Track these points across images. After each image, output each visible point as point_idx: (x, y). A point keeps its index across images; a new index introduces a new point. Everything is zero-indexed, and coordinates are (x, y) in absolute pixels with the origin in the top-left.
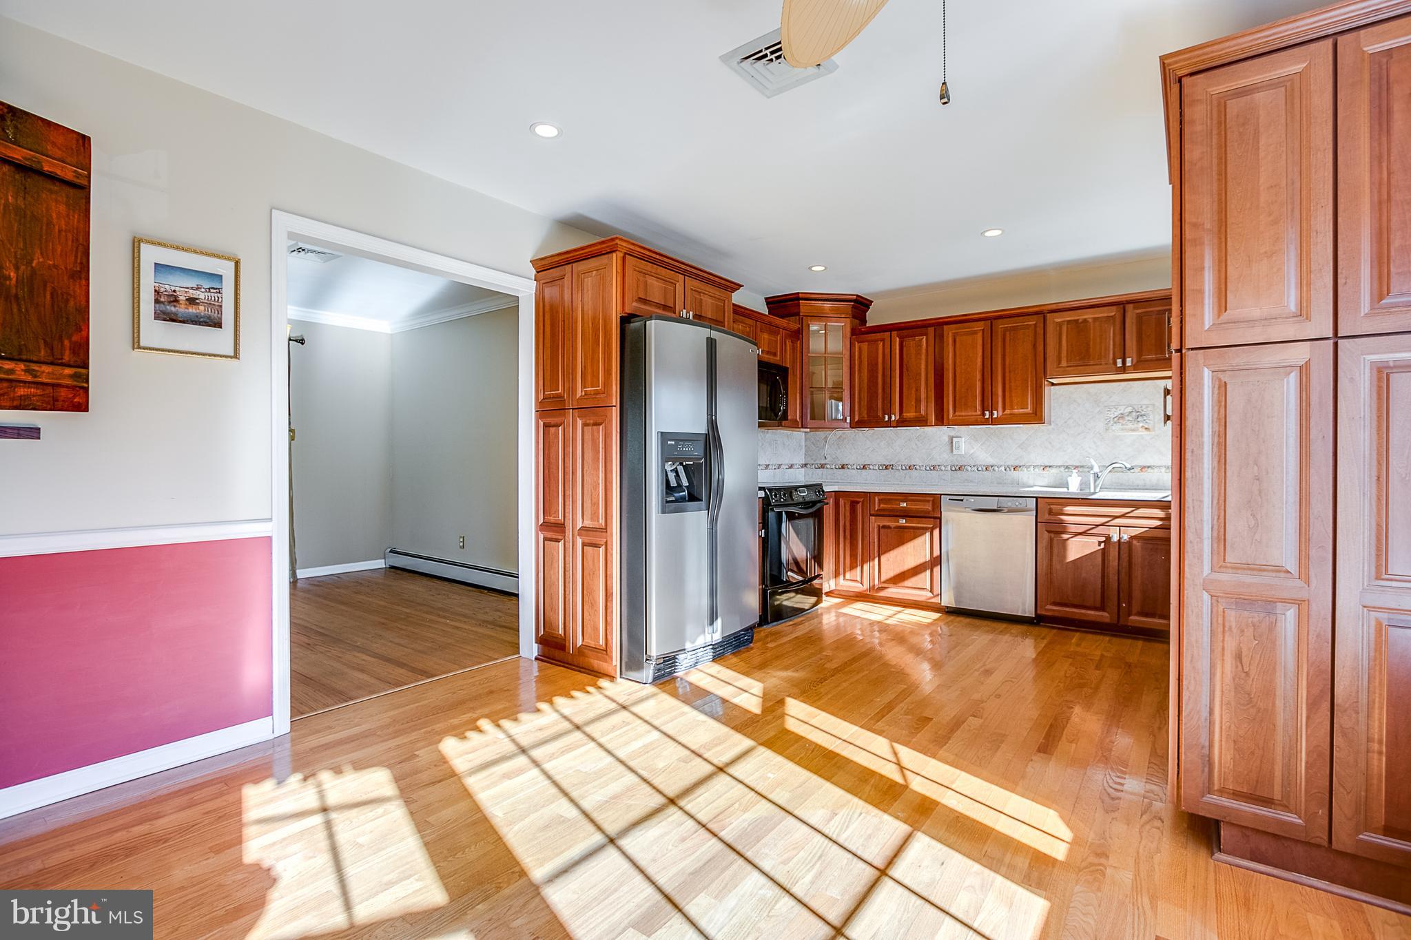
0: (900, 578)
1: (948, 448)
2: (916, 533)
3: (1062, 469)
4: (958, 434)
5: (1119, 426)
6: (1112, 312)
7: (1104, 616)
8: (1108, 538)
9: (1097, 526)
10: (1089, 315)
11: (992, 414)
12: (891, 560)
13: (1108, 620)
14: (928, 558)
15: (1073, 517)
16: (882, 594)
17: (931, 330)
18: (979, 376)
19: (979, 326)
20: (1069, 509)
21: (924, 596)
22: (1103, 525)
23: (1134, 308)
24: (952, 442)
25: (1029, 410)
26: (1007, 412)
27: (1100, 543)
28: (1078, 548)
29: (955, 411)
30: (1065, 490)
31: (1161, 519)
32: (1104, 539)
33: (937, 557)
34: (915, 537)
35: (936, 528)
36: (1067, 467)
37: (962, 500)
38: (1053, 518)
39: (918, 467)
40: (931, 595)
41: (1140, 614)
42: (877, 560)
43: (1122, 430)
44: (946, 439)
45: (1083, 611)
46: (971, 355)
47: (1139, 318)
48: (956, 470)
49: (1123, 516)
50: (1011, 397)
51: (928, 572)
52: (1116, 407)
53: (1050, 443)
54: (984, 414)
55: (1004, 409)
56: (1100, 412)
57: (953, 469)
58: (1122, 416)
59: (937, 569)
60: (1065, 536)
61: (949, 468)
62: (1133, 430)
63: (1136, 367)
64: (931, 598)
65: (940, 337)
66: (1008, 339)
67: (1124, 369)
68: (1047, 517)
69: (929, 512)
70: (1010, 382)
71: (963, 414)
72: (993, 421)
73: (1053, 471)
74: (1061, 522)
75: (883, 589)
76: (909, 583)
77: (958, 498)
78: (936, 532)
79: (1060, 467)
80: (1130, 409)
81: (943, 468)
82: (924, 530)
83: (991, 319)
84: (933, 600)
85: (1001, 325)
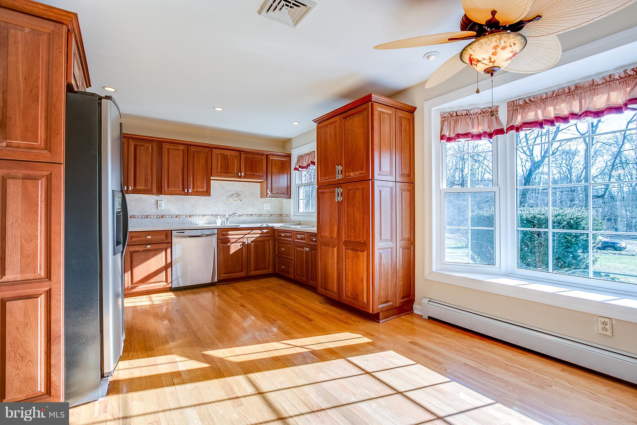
0: (145, 280)
1: (155, 206)
2: (156, 251)
3: (210, 216)
4: (160, 199)
5: (231, 199)
6: (237, 153)
7: (243, 274)
8: (244, 243)
9: (240, 238)
10: (228, 153)
11: (188, 190)
12: (140, 270)
13: (244, 275)
14: (164, 264)
15: (233, 236)
16: (134, 290)
17: (155, 143)
18: (181, 171)
19: (182, 147)
20: (230, 233)
21: (163, 285)
22: (242, 238)
23: (244, 154)
24: (157, 203)
25: (205, 190)
26: (195, 190)
27: (241, 245)
28: (234, 248)
29: (168, 187)
30: (216, 225)
31: (260, 234)
32: (242, 243)
33: (169, 263)
34: (156, 255)
35: (169, 248)
36: (212, 215)
37: (184, 232)
38: (223, 237)
39: (136, 217)
40: (166, 283)
41: (253, 271)
42: (130, 272)
43: (233, 200)
44: (153, 201)
45: (235, 274)
46: (177, 160)
47: (246, 159)
48: (159, 218)
49: (248, 234)
50: (197, 183)
51: (164, 272)
52: (230, 191)
53: (205, 205)
54: (184, 190)
55: (193, 188)
56: (224, 193)
57: (158, 217)
58: (232, 195)
59: (169, 270)
60: (229, 244)
61: (156, 217)
62: (236, 201)
63: (245, 177)
64: (167, 285)
65: (160, 149)
66: (195, 156)
67: (240, 177)
68: (221, 237)
69: (164, 240)
70: (196, 176)
71: (173, 189)
72: (188, 194)
73: (207, 217)
74: (228, 238)
75: (134, 287)
76: (151, 281)
77: (182, 231)
78: (169, 251)
79: (209, 215)
80: (235, 192)
81: (152, 217)
82: (160, 250)
83: (188, 145)
84: (167, 286)
85: (192, 149)
